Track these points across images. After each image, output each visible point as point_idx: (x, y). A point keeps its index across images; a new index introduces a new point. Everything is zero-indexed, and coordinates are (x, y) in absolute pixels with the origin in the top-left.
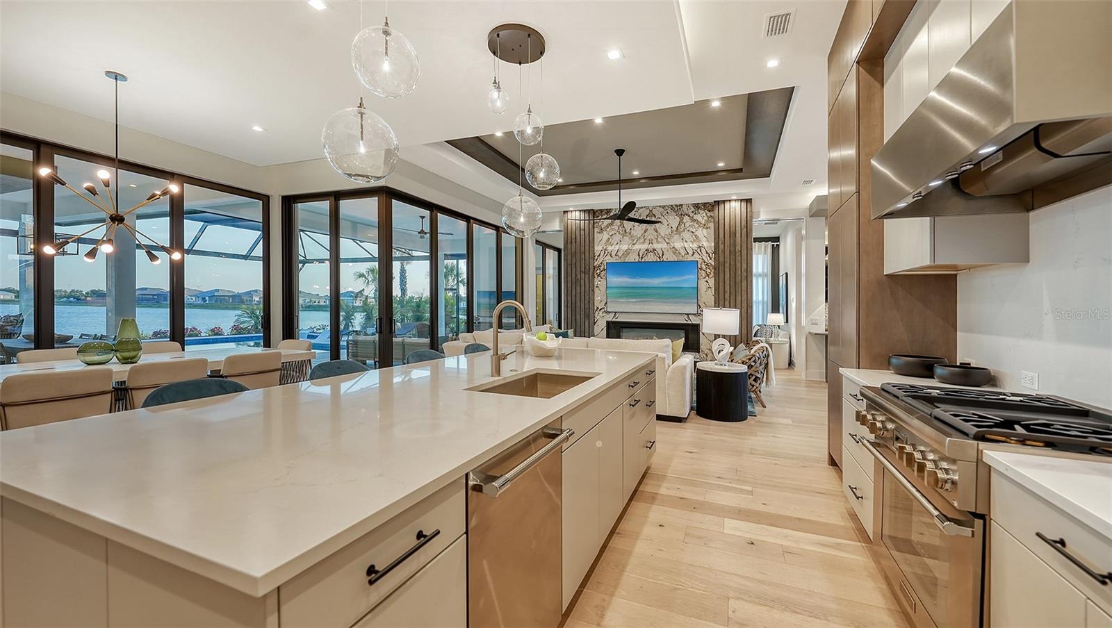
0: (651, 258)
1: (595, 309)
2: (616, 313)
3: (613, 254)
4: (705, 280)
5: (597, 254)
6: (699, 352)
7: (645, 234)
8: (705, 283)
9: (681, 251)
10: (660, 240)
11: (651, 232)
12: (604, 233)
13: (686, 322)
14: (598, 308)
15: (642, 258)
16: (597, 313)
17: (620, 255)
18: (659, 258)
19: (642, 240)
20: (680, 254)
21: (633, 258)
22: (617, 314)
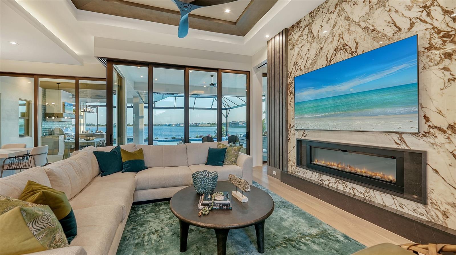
0: (342, 56)
1: (289, 126)
2: (305, 130)
3: (302, 67)
4: (441, 66)
5: (290, 71)
6: (425, 203)
7: (334, 30)
8: (440, 74)
9: (386, 33)
10: (352, 29)
11: (341, 23)
12: (296, 47)
13: (395, 146)
14: (290, 125)
15: (331, 61)
16: (290, 130)
17: (308, 66)
18: (352, 54)
19: (330, 39)
20: (384, 36)
21: (322, 63)
22: (306, 132)
